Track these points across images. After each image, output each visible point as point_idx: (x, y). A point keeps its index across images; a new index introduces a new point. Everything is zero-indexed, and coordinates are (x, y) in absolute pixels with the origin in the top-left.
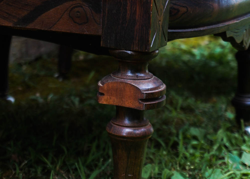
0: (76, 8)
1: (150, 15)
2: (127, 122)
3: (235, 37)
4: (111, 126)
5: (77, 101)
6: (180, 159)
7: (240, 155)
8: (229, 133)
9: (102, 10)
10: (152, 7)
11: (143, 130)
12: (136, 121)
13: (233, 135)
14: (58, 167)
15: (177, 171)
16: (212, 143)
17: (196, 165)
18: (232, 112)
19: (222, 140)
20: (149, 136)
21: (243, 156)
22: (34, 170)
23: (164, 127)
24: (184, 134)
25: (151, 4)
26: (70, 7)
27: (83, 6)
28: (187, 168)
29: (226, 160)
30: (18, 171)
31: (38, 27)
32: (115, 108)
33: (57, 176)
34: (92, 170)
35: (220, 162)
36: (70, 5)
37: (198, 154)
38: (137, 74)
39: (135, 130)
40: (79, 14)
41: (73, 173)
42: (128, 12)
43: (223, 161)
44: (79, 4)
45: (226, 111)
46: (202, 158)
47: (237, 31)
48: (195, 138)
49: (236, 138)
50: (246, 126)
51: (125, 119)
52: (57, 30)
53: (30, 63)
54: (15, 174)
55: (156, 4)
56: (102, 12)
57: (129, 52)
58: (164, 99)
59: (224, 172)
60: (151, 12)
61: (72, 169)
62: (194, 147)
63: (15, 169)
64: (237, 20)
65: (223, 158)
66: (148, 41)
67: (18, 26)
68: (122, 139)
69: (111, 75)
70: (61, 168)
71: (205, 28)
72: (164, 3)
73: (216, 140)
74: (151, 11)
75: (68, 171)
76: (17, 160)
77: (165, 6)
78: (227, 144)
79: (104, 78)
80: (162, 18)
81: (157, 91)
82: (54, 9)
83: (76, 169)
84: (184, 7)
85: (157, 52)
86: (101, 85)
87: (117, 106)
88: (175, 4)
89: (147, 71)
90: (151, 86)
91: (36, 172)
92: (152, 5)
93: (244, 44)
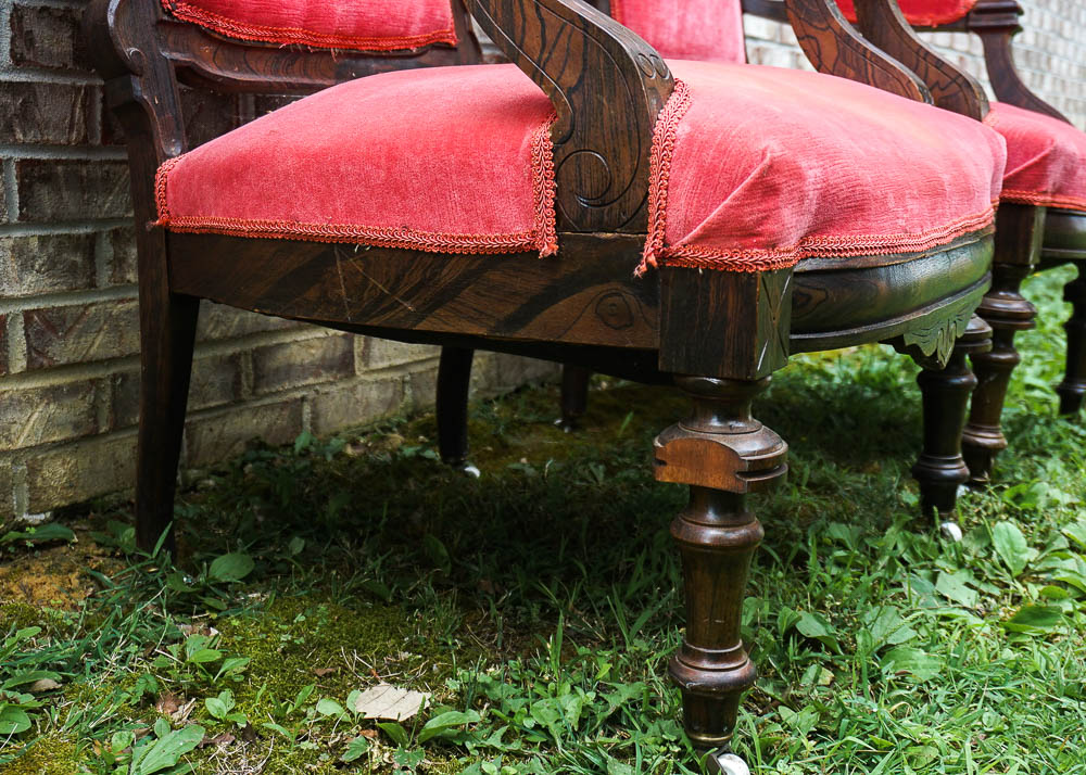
0: (609, 298)
1: (755, 308)
2: (711, 516)
3: (921, 345)
4: (682, 525)
5: (600, 471)
6: (812, 588)
7: (934, 578)
8: (908, 534)
9: (660, 301)
10: (759, 292)
11: (743, 531)
12: (729, 515)
13: (917, 537)
14: (571, 604)
15: (808, 610)
16: (874, 555)
17: (845, 598)
18: (912, 490)
19: (895, 548)
20: (755, 543)
21: (939, 580)
22: (524, 609)
23: (777, 522)
24: (818, 536)
25: (757, 287)
26: (597, 295)
27: (623, 294)
28: (828, 605)
29: (905, 589)
30: (494, 611)
31: (536, 336)
32: (687, 489)
33: (569, 622)
34: (637, 610)
35: (893, 592)
37: (848, 577)
38: (731, 423)
39: (727, 532)
40: (615, 308)
41: (601, 615)
42: (712, 304)
43: (900, 590)
44: (614, 290)
45: (900, 488)
46: (856, 584)
47: (924, 332)
48: (841, 544)
49: (923, 544)
50: (943, 519)
51: (707, 512)
52: (573, 341)
53: (506, 399)
54: (488, 617)
55: (767, 286)
56: (660, 304)
57: (715, 381)
58: (785, 471)
59: (902, 611)
60: (757, 303)
61: (599, 608)
62: (839, 563)
63: (488, 609)
64: (924, 312)
65: (899, 585)
66: (752, 359)
67: (498, 334)
68: (702, 550)
69: (679, 424)
70: (576, 606)
71: (862, 329)
72: (781, 283)
73: (883, 549)
74: (757, 301)
75: (591, 612)
76: (491, 592)
77: (784, 289)
78: (905, 557)
79: (666, 430)
80: (777, 314)
81: (770, 455)
82: (566, 300)
83: (607, 607)
84: (820, 289)
85: (769, 378)
86: (659, 445)
87: (691, 486)
88: (802, 285)
89: (750, 417)
90: (757, 446)
91: (529, 613)
92: (758, 289)
93: (940, 357)
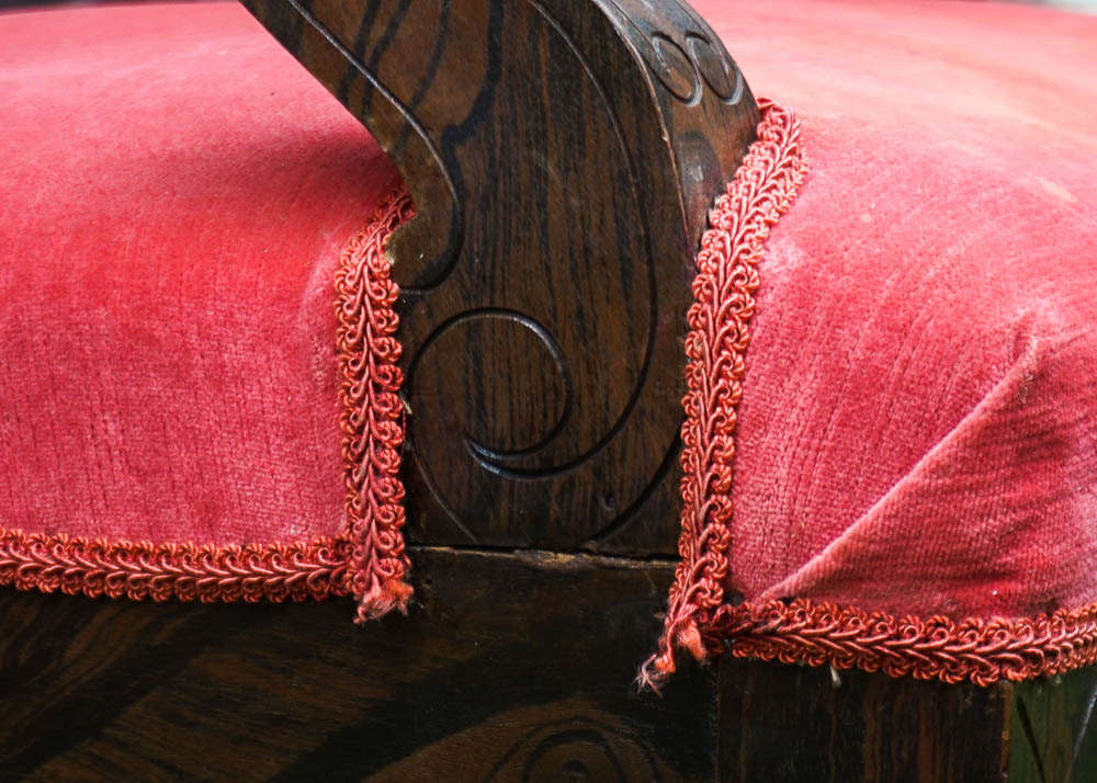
0: (563, 746)
9: (715, 759)
10: (1007, 742)
25: (1002, 728)
26: (530, 735)
27: (606, 734)
36: (532, 728)
40: (580, 775)
42: (869, 772)
44: (580, 723)
55: (1033, 723)
56: (717, 769)
60: (1005, 775)
74: (1005, 770)
77: (1080, 725)
82: (432, 748)
92: (1005, 736)
